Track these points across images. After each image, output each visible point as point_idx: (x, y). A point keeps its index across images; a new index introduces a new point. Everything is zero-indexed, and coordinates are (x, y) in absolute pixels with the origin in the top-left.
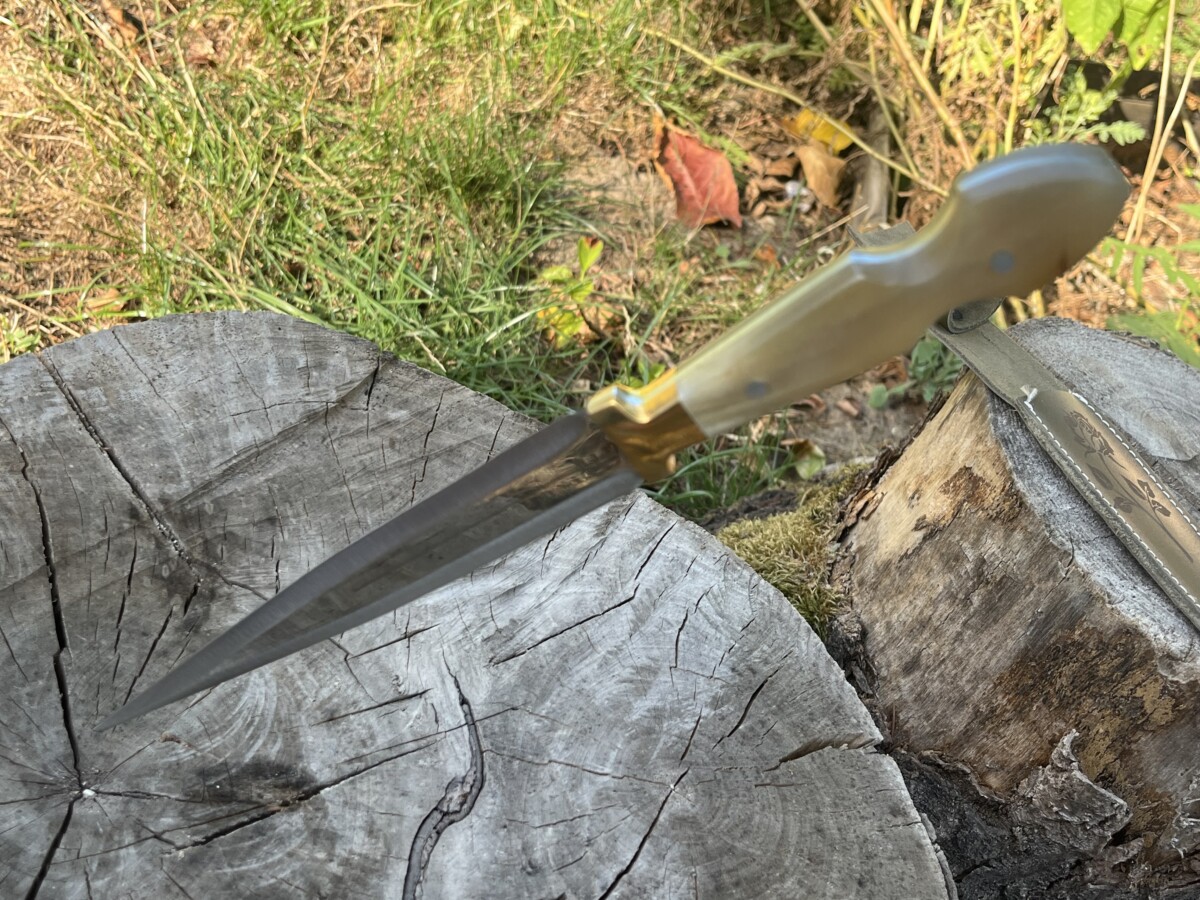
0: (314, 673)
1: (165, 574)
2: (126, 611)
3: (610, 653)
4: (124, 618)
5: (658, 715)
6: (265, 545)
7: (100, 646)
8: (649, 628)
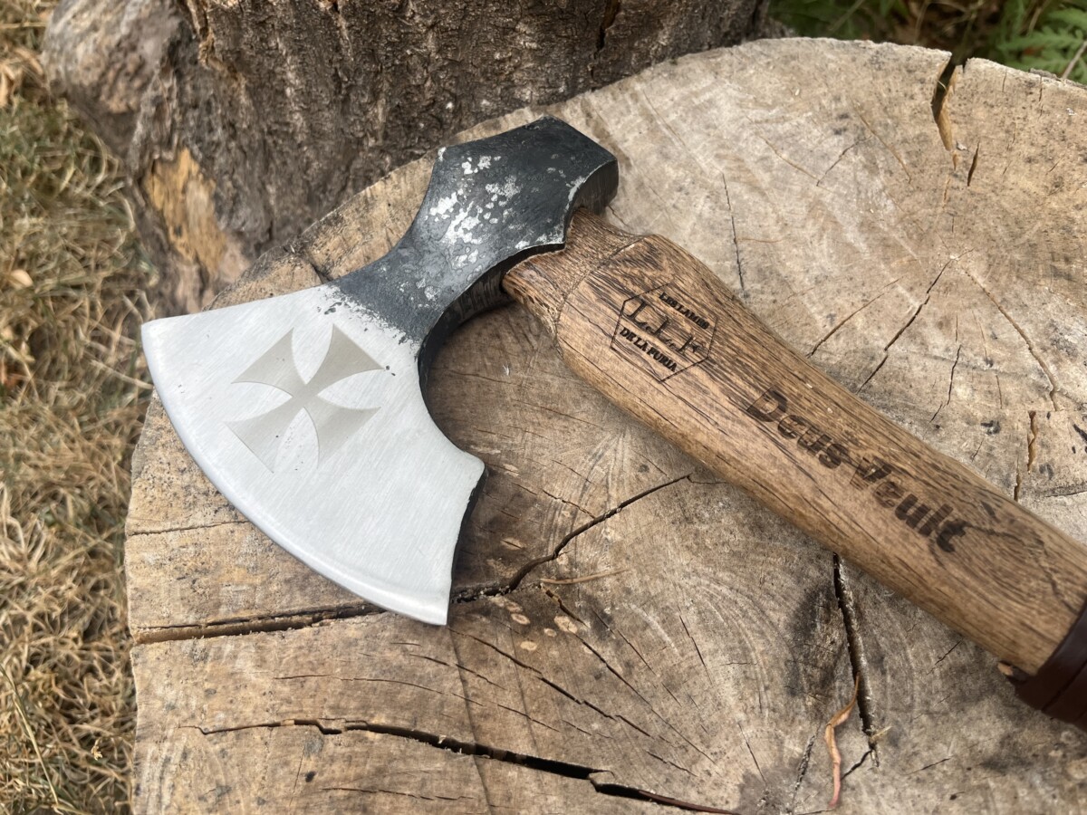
0: (702, 521)
1: (525, 620)
2: (561, 685)
3: (781, 231)
4: (570, 692)
5: (867, 226)
6: (519, 495)
7: (597, 732)
8: (764, 178)
